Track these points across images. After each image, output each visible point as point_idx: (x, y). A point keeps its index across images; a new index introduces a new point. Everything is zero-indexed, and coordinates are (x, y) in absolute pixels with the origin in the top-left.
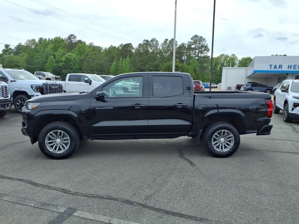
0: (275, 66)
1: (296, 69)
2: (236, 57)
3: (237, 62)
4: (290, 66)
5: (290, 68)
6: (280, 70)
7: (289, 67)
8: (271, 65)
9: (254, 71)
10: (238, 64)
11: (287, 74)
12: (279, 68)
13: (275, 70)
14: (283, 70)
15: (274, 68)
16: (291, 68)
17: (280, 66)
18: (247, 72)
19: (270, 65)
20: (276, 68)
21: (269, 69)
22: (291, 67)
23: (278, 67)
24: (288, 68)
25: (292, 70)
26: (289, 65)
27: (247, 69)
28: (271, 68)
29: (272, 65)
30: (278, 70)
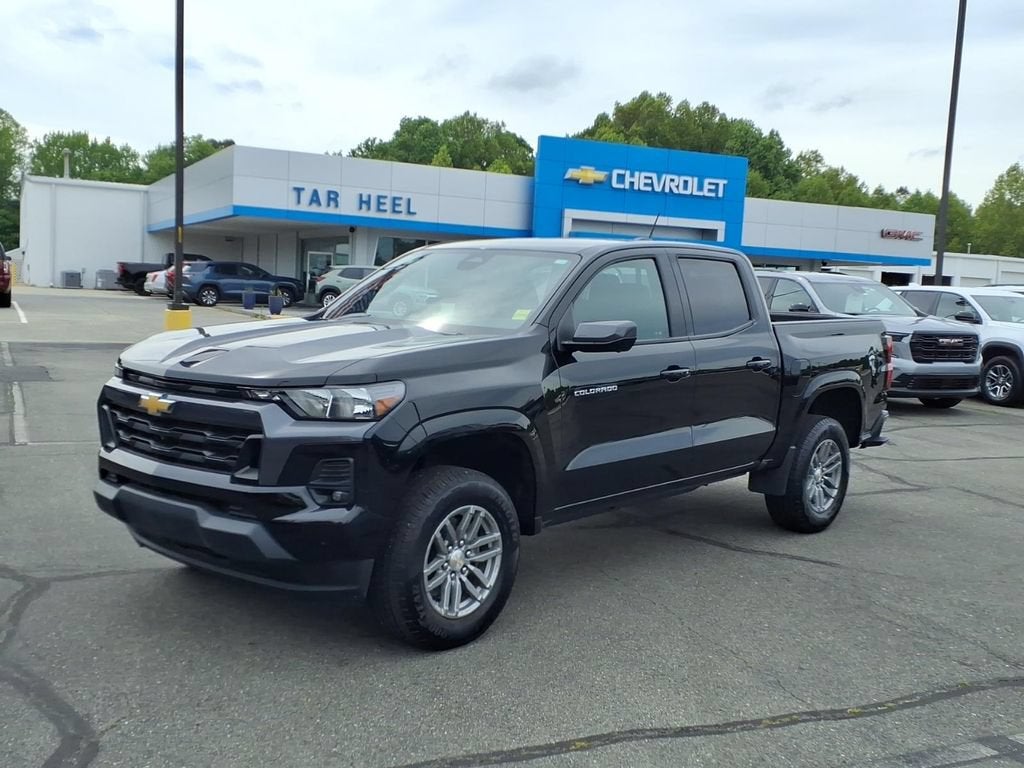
0: (315, 193)
1: (385, 211)
2: (17, 126)
3: (26, 153)
4: (365, 198)
5: (364, 206)
6: (331, 210)
7: (361, 202)
8: (299, 190)
9: (236, 208)
10: (28, 160)
11: (352, 230)
12: (329, 205)
13: (314, 209)
14: (343, 213)
15: (310, 204)
16: (369, 208)
17: (333, 197)
18: (148, 209)
19: (295, 189)
20: (320, 204)
21: (293, 207)
22: (368, 203)
23: (323, 198)
24: (361, 208)
25: (373, 214)
26: (361, 195)
27: (146, 192)
28: (299, 202)
29: (303, 189)
30: (323, 209)
